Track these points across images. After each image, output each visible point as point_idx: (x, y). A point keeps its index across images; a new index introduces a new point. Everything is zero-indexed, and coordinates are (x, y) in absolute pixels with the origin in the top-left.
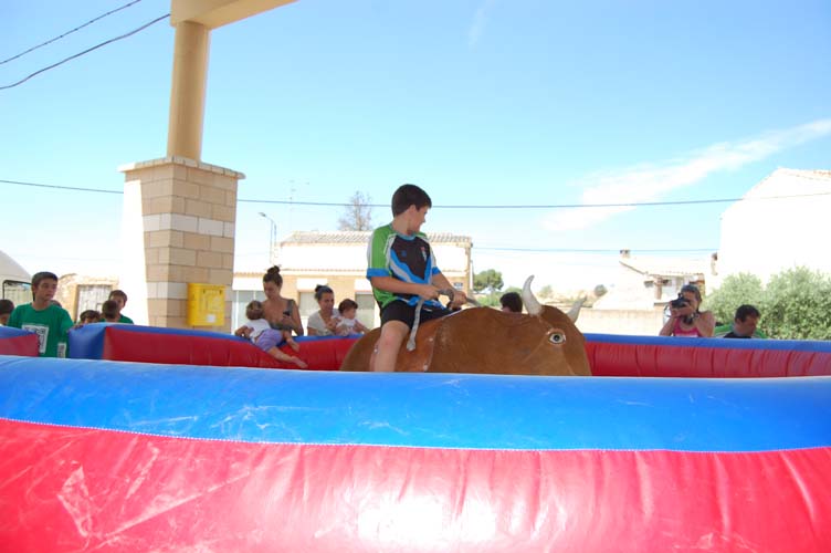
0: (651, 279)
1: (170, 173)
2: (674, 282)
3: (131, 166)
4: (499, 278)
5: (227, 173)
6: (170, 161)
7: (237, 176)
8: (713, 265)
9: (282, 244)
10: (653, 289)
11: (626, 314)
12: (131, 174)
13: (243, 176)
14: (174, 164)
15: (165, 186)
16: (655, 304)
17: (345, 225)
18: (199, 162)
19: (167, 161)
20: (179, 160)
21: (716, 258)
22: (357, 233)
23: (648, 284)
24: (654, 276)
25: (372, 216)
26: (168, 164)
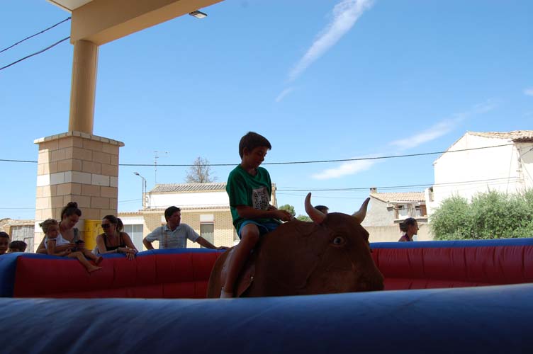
0: (391, 205)
1: (71, 142)
2: (406, 207)
3: (42, 140)
4: (293, 210)
5: (111, 142)
6: (70, 134)
7: (119, 144)
8: (430, 195)
9: (150, 193)
10: (393, 212)
11: (379, 229)
12: (42, 145)
13: (122, 144)
14: (73, 137)
15: (67, 152)
16: (395, 222)
17: (191, 179)
18: (91, 136)
19: (68, 135)
20: (77, 134)
21: (431, 190)
22: (200, 184)
23: (390, 209)
24: (393, 203)
25: (209, 173)
26: (68, 137)
